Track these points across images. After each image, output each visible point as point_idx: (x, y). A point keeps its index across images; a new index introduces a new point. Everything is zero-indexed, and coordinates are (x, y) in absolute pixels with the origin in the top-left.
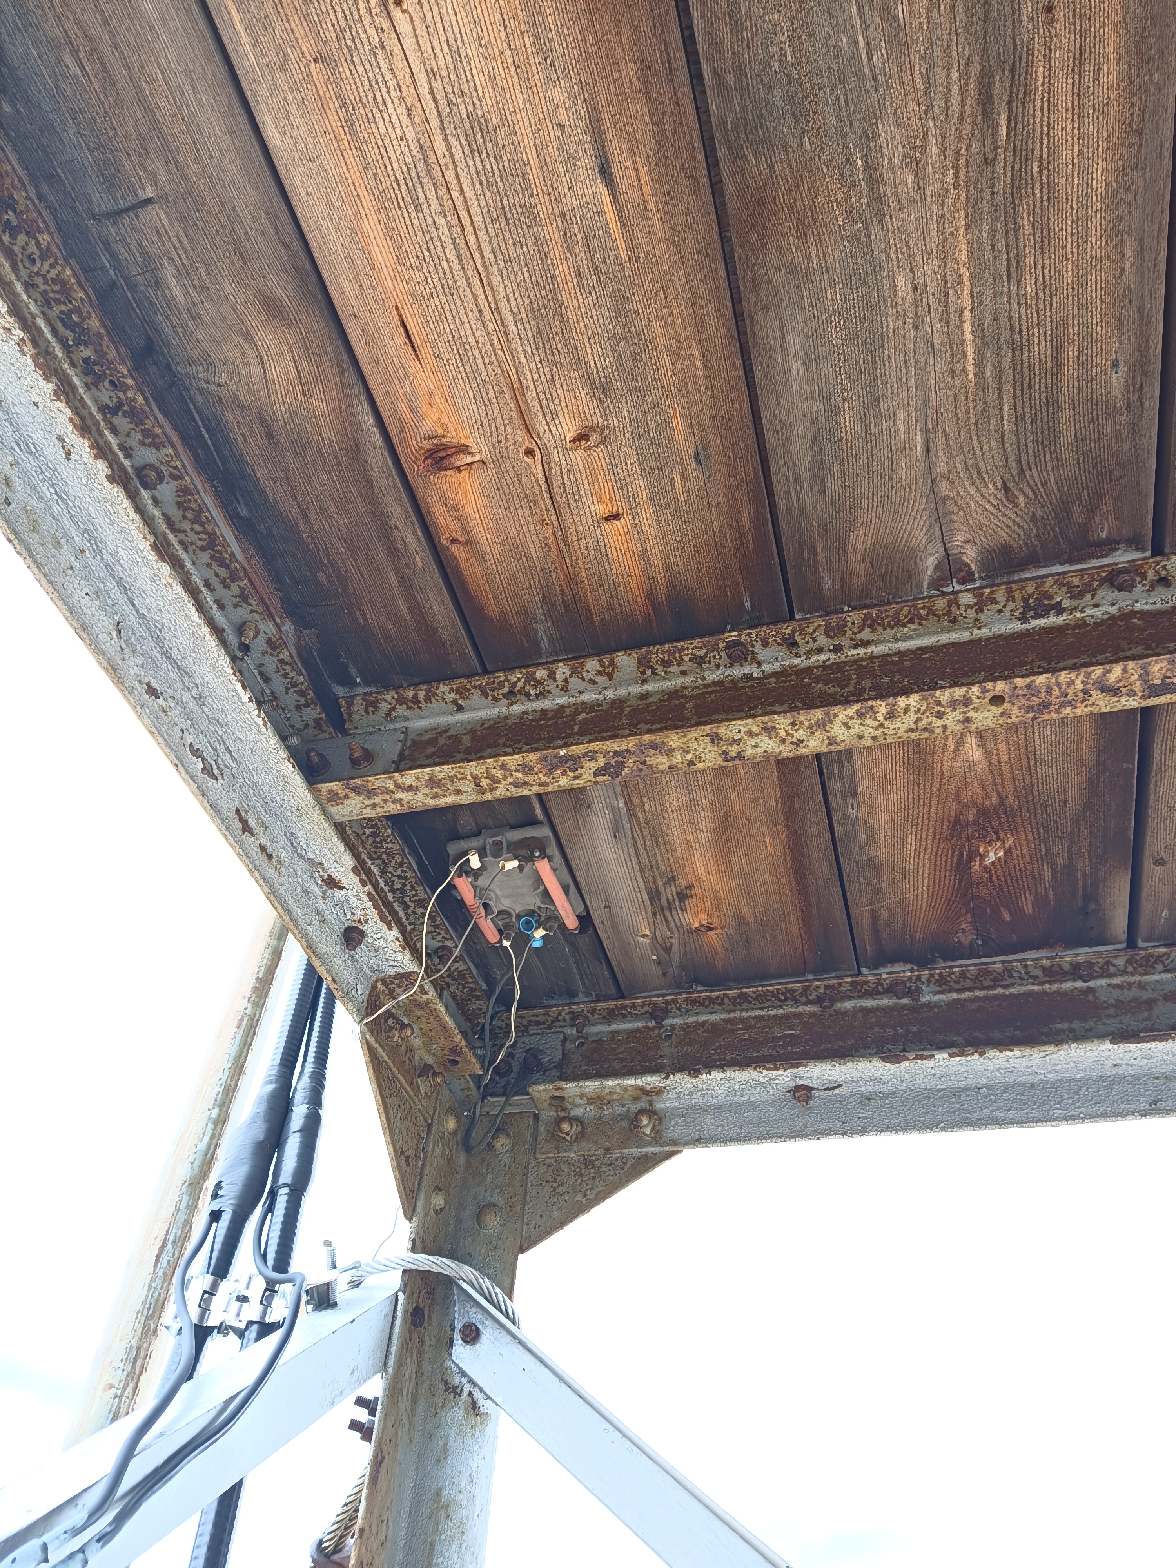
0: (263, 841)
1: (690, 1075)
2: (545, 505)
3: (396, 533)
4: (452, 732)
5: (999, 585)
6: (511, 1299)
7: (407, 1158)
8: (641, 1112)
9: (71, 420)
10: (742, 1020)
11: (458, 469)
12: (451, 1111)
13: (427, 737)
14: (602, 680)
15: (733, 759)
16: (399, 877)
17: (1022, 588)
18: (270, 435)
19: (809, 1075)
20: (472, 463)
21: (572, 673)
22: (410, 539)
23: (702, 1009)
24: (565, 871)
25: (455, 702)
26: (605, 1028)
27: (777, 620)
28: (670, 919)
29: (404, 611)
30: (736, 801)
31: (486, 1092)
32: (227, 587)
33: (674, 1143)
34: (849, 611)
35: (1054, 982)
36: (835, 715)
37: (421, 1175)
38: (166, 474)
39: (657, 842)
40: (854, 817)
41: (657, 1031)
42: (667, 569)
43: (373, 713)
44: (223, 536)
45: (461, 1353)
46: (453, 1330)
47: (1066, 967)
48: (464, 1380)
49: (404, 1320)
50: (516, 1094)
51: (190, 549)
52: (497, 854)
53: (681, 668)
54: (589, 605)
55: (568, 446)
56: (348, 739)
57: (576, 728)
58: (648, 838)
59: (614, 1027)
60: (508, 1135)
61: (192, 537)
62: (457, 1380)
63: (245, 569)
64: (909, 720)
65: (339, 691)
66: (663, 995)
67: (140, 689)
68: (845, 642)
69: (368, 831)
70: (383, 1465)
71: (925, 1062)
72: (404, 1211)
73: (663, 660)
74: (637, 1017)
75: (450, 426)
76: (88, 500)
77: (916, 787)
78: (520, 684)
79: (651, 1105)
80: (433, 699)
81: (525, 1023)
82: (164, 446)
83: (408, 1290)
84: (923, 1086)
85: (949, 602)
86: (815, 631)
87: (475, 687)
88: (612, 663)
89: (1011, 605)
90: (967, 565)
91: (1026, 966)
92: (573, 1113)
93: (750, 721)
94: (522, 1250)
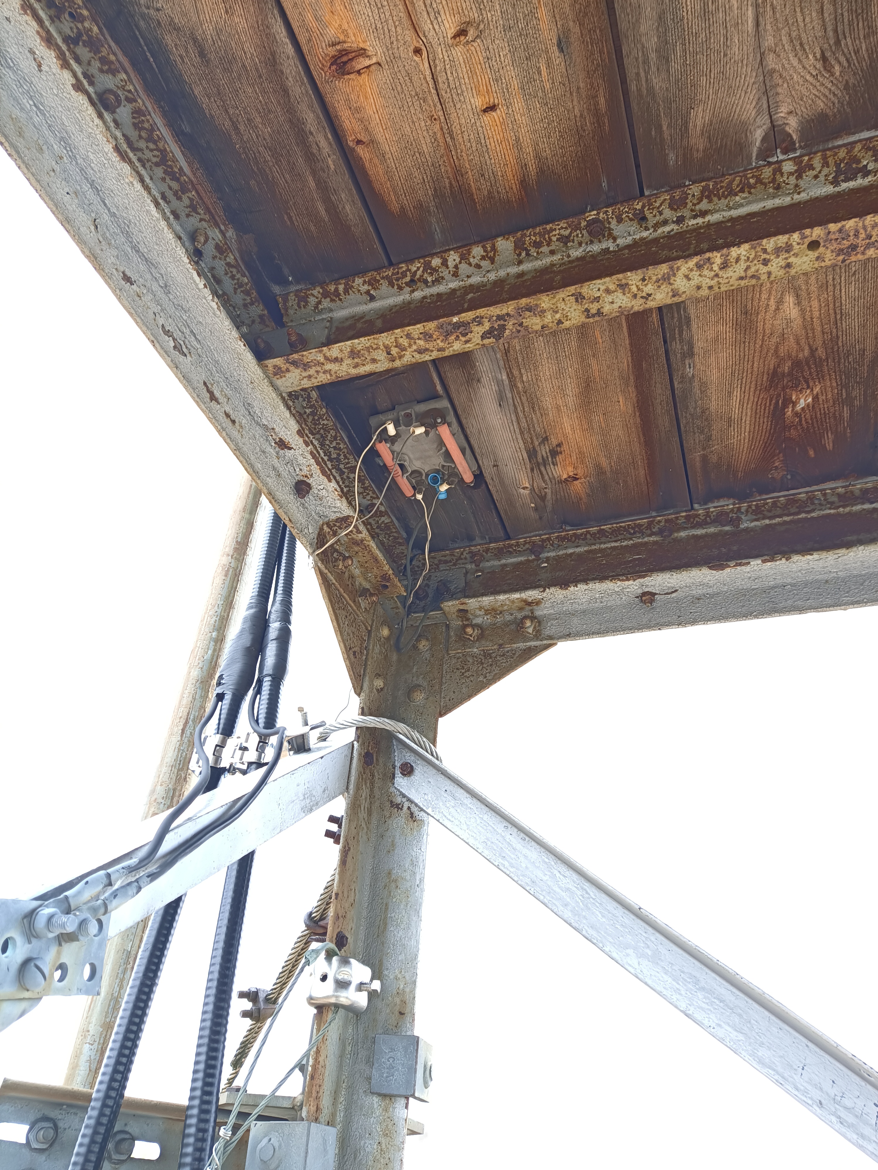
0: (228, 409)
1: (561, 588)
2: (433, 101)
3: (311, 139)
4: (367, 318)
5: (815, 153)
6: (435, 746)
7: (354, 653)
8: (526, 617)
9: (38, 33)
10: (601, 550)
11: (359, 72)
12: (384, 623)
13: (347, 323)
14: (485, 264)
15: (593, 316)
16: (335, 448)
17: (836, 154)
18: (202, 54)
19: (653, 583)
20: (370, 66)
21: (461, 259)
22: (323, 143)
23: (570, 544)
24: (462, 436)
25: (368, 292)
26: (496, 563)
27: (629, 199)
28: (544, 472)
29: (323, 213)
30: (595, 367)
31: (410, 611)
32: (179, 198)
33: (551, 638)
34: (690, 185)
35: (847, 506)
36: (678, 269)
37: (365, 665)
38: (123, 98)
39: (533, 408)
40: (690, 375)
41: (535, 563)
42: (537, 156)
43: (304, 307)
44: (172, 153)
45: (401, 783)
46: (394, 768)
47: (857, 493)
48: (404, 800)
49: (359, 759)
50: (432, 611)
51: (148, 165)
52: (408, 424)
53: (551, 248)
54: (472, 194)
55: (450, 42)
56: (286, 329)
57: (466, 305)
58: (526, 404)
59: (503, 561)
60: (427, 639)
61: (148, 154)
62: (399, 800)
63: (192, 182)
64: (739, 269)
65: (277, 289)
66: (540, 535)
67: (119, 276)
68: (686, 213)
69: (308, 411)
70: (350, 853)
71: (743, 567)
72: (355, 689)
73: (535, 242)
74: (520, 553)
75: (349, 31)
76: (60, 109)
77: (742, 345)
78: (419, 273)
79: (532, 613)
80: (350, 292)
81: (436, 562)
82: (119, 72)
83: (360, 740)
84: (740, 587)
85: (774, 170)
86: (661, 205)
87: (383, 278)
88: (494, 248)
89: (826, 171)
90: (789, 135)
91: (825, 495)
92: (474, 622)
93: (607, 279)
94: (441, 715)
